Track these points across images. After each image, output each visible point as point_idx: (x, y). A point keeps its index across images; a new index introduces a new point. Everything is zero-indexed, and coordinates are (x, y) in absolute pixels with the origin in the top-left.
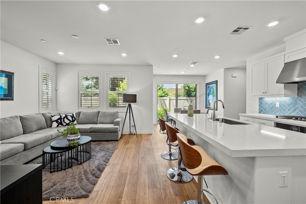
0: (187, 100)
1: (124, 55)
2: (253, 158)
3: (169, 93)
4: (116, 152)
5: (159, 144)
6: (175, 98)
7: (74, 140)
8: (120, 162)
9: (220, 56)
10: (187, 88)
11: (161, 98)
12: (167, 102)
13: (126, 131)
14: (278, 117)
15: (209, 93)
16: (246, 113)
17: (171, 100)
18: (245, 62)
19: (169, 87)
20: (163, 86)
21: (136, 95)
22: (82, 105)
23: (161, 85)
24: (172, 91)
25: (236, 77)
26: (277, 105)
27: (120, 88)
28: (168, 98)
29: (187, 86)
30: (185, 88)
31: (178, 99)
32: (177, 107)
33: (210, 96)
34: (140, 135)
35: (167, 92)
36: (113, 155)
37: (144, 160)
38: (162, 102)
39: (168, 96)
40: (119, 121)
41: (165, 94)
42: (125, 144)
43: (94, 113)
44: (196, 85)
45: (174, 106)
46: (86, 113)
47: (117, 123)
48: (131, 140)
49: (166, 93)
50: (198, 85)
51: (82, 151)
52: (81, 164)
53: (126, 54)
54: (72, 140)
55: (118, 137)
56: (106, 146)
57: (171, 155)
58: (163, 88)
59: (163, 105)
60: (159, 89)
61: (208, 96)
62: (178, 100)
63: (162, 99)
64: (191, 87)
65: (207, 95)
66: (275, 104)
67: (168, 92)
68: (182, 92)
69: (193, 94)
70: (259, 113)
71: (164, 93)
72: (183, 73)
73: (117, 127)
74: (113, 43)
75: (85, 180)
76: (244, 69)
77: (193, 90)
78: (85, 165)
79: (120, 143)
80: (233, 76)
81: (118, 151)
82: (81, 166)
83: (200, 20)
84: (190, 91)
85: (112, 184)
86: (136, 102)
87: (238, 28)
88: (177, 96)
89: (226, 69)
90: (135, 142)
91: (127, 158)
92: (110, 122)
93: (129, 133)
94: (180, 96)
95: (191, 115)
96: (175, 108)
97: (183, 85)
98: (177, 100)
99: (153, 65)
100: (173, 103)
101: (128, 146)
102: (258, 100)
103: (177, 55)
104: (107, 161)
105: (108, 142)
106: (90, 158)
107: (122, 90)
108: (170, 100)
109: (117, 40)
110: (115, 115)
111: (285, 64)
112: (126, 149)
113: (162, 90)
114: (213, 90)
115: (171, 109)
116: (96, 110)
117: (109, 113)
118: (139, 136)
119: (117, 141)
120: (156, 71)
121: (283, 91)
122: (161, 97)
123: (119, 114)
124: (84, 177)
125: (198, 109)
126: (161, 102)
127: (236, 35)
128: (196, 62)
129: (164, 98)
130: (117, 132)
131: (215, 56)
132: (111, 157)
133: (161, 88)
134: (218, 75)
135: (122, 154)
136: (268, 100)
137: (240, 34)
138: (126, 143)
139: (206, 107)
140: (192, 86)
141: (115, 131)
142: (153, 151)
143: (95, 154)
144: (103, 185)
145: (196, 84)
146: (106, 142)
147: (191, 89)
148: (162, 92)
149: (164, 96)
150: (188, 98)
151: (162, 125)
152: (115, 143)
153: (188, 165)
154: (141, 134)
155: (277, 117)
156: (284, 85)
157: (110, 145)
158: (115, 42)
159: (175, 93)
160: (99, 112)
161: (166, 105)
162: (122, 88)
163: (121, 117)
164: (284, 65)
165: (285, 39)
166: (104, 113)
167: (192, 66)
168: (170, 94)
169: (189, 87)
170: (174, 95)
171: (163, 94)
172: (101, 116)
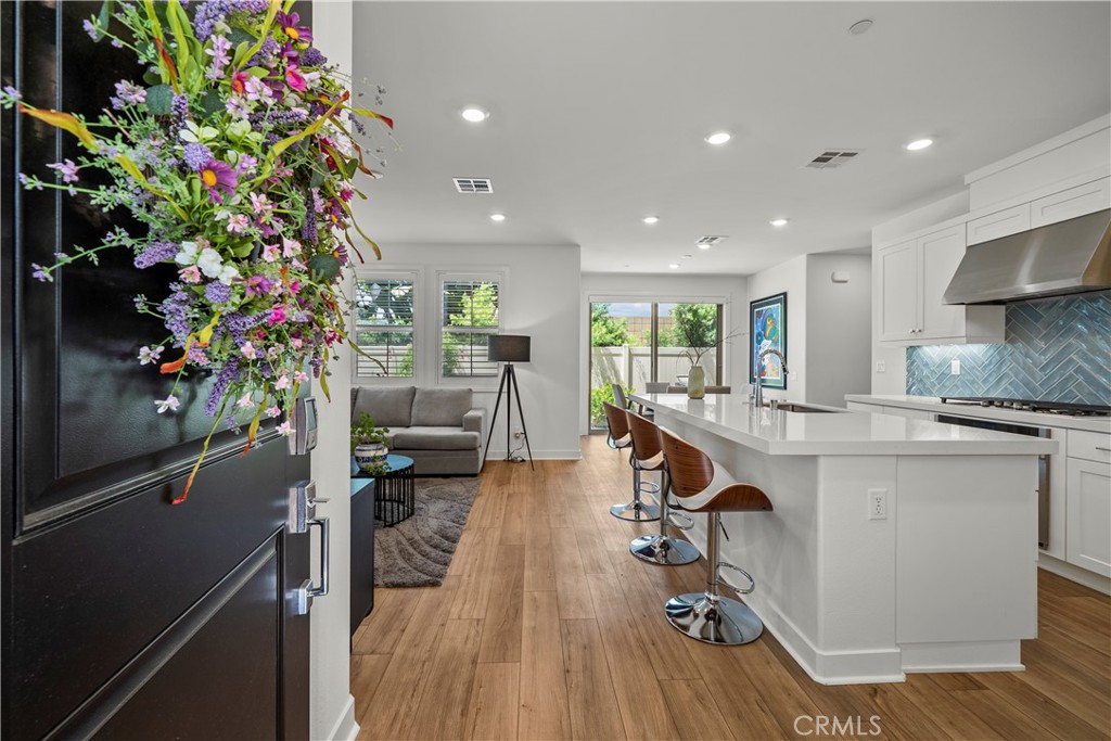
0: (689, 355)
1: (498, 218)
2: (813, 458)
3: (627, 333)
4: (479, 502)
5: (601, 485)
6: (648, 350)
7: (374, 459)
8: (499, 523)
9: (788, 220)
10: (690, 316)
11: (602, 350)
12: (622, 364)
13: (497, 452)
14: (948, 401)
15: (759, 334)
16: (870, 393)
17: (635, 358)
18: (869, 236)
19: (628, 312)
20: (609, 308)
21: (527, 339)
22: (360, 370)
23: (602, 305)
24: (638, 326)
25: (845, 282)
26: (956, 368)
27: (464, 316)
28: (623, 350)
29: (690, 310)
30: (681, 315)
31: (659, 353)
32: (656, 380)
33: (765, 341)
34: (539, 464)
35: (622, 329)
36: (472, 510)
37: (565, 522)
38: (606, 362)
39: (626, 344)
40: (480, 418)
41: (615, 338)
42: (500, 486)
43: (398, 392)
44: (720, 307)
45: (644, 377)
46: (376, 393)
47: (475, 424)
48: (514, 476)
49: (619, 332)
50: (724, 307)
51: (387, 498)
52: (391, 526)
53: (504, 215)
54: (369, 460)
55: (477, 464)
56: (447, 489)
57: (638, 507)
58: (607, 315)
59: (609, 373)
60: (596, 320)
61: (759, 342)
62: (659, 358)
63: (605, 355)
64: (702, 312)
65: (755, 339)
66: (950, 365)
67: (624, 331)
68: (671, 330)
69: (711, 335)
70: (908, 392)
71: (611, 332)
72: (674, 268)
73: (476, 433)
74: (475, 189)
75: (419, 557)
76: (864, 254)
77: (710, 323)
78: (406, 527)
79: (483, 482)
80: (838, 278)
81: (483, 502)
82: (393, 531)
83: (719, 139)
84: (700, 327)
85: (492, 564)
86: (528, 360)
87: (826, 154)
88: (655, 342)
89: (815, 257)
90: (530, 480)
91: (514, 515)
92: (450, 421)
93: (505, 457)
94: (665, 343)
95: (699, 396)
96: (649, 381)
97: (677, 305)
98: (655, 356)
99: (579, 242)
100: (641, 367)
101: (510, 489)
102: (903, 354)
103: (658, 217)
104: (460, 521)
105: (448, 480)
106: (413, 514)
107: (469, 323)
108: (631, 356)
109: (488, 181)
110: (464, 398)
111: (969, 248)
112: (506, 495)
113: (605, 321)
114: (774, 322)
115: (634, 387)
116: (405, 385)
117: (445, 393)
118: (537, 468)
119: (475, 475)
120: (591, 262)
121: (962, 328)
122: (601, 345)
123: (474, 396)
124: (412, 550)
125: (724, 384)
126: (601, 363)
127: (824, 171)
128: (713, 234)
129: (612, 349)
130: (475, 449)
131: (773, 220)
132: (468, 512)
133: (600, 315)
134: (787, 275)
135: (498, 508)
136: (932, 353)
137: (835, 166)
138: (502, 482)
139: (752, 380)
140: (707, 309)
141: (470, 448)
142: (586, 501)
143: (421, 505)
144: (468, 567)
145: (720, 303)
146: (440, 480)
147: (704, 321)
148: (604, 330)
149: (612, 344)
150: (692, 351)
151: (614, 422)
152: (469, 482)
153: (685, 489)
154: (542, 461)
155: (944, 401)
156: (967, 310)
157: (457, 487)
158: (481, 186)
159: (649, 334)
160: (413, 391)
161: (617, 374)
162: (469, 317)
163: (480, 406)
164: (964, 253)
165: (968, 179)
166: (429, 394)
167: (705, 246)
168: (630, 336)
169: (695, 313)
170: (645, 341)
171: (609, 338)
172: (420, 402)
